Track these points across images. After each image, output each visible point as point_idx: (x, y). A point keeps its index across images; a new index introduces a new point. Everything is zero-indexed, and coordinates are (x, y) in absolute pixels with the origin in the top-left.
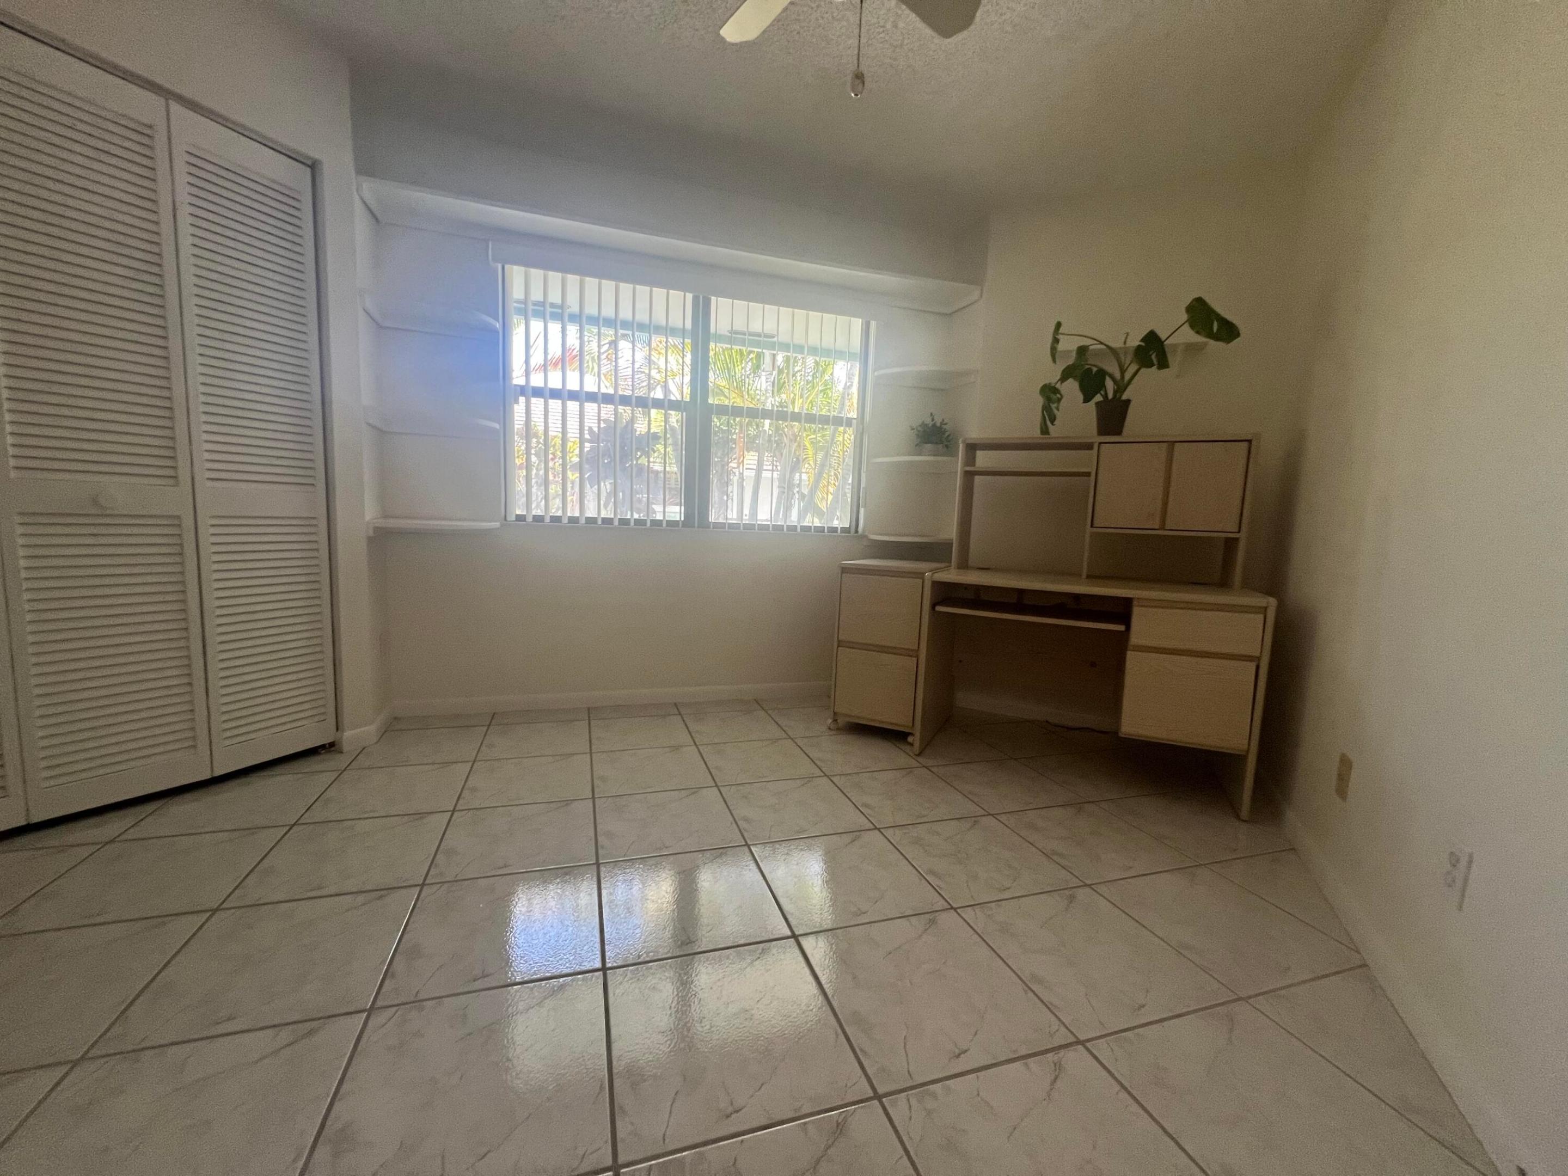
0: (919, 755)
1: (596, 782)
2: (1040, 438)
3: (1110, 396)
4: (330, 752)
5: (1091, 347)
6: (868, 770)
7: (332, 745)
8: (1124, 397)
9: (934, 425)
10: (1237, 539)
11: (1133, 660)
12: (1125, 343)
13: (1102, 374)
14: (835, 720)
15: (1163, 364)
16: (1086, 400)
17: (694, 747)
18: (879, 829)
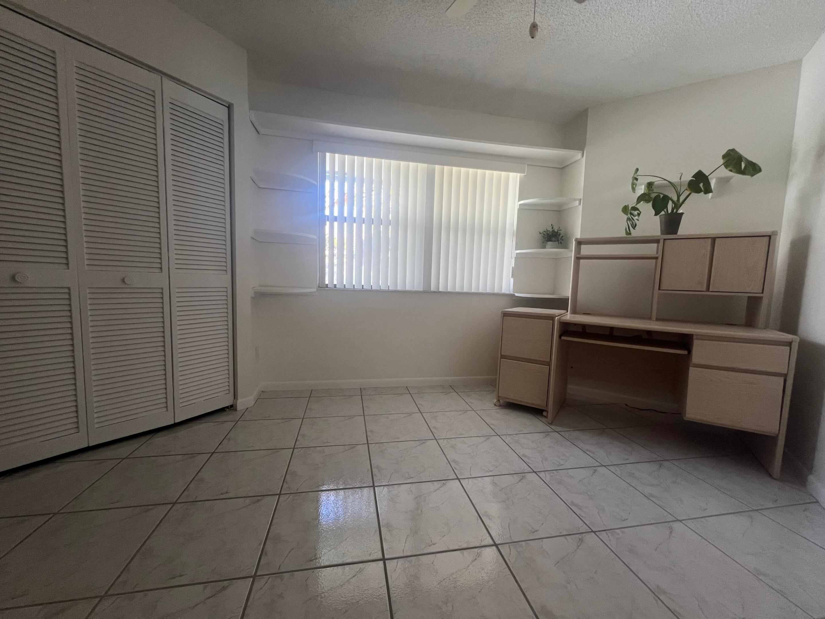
0: (551, 424)
1: (369, 434)
2: (625, 237)
3: (670, 211)
4: (231, 410)
5: (656, 183)
6: (522, 432)
7: (232, 406)
8: (680, 211)
9: (553, 231)
10: (761, 298)
11: (693, 372)
12: (680, 179)
13: (666, 199)
14: (499, 400)
15: (708, 190)
16: (656, 214)
17: (420, 414)
18: (535, 472)
